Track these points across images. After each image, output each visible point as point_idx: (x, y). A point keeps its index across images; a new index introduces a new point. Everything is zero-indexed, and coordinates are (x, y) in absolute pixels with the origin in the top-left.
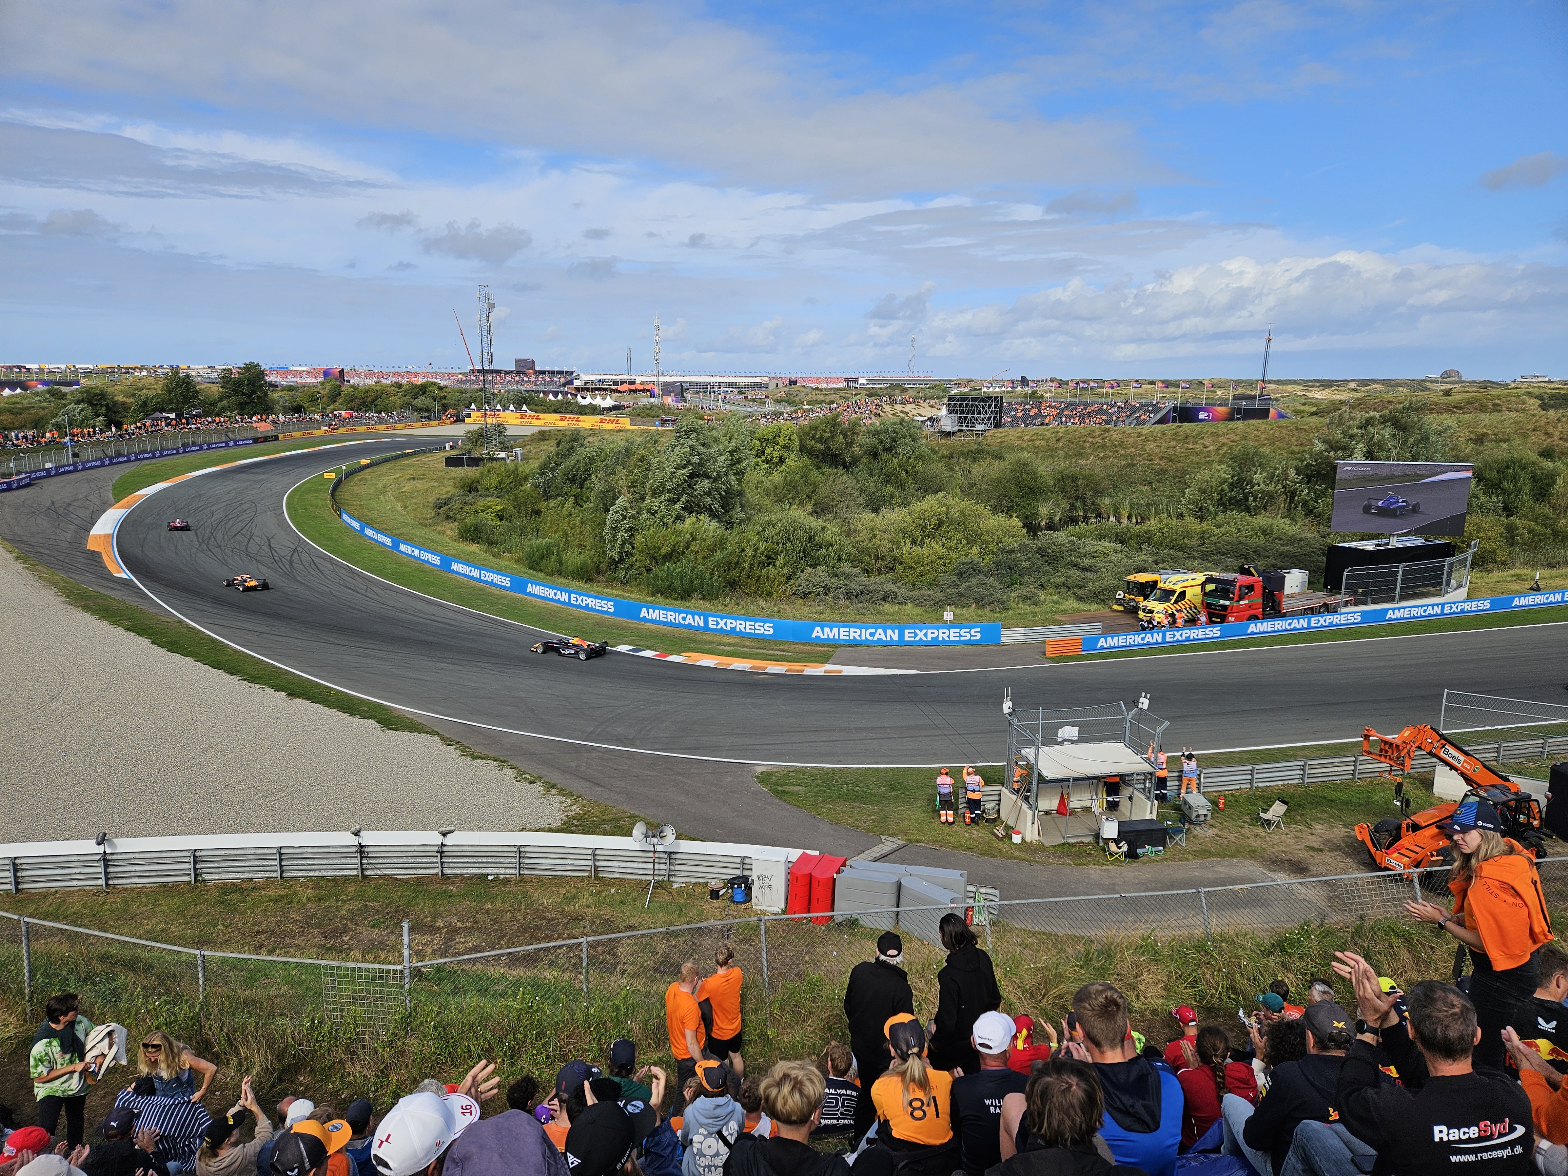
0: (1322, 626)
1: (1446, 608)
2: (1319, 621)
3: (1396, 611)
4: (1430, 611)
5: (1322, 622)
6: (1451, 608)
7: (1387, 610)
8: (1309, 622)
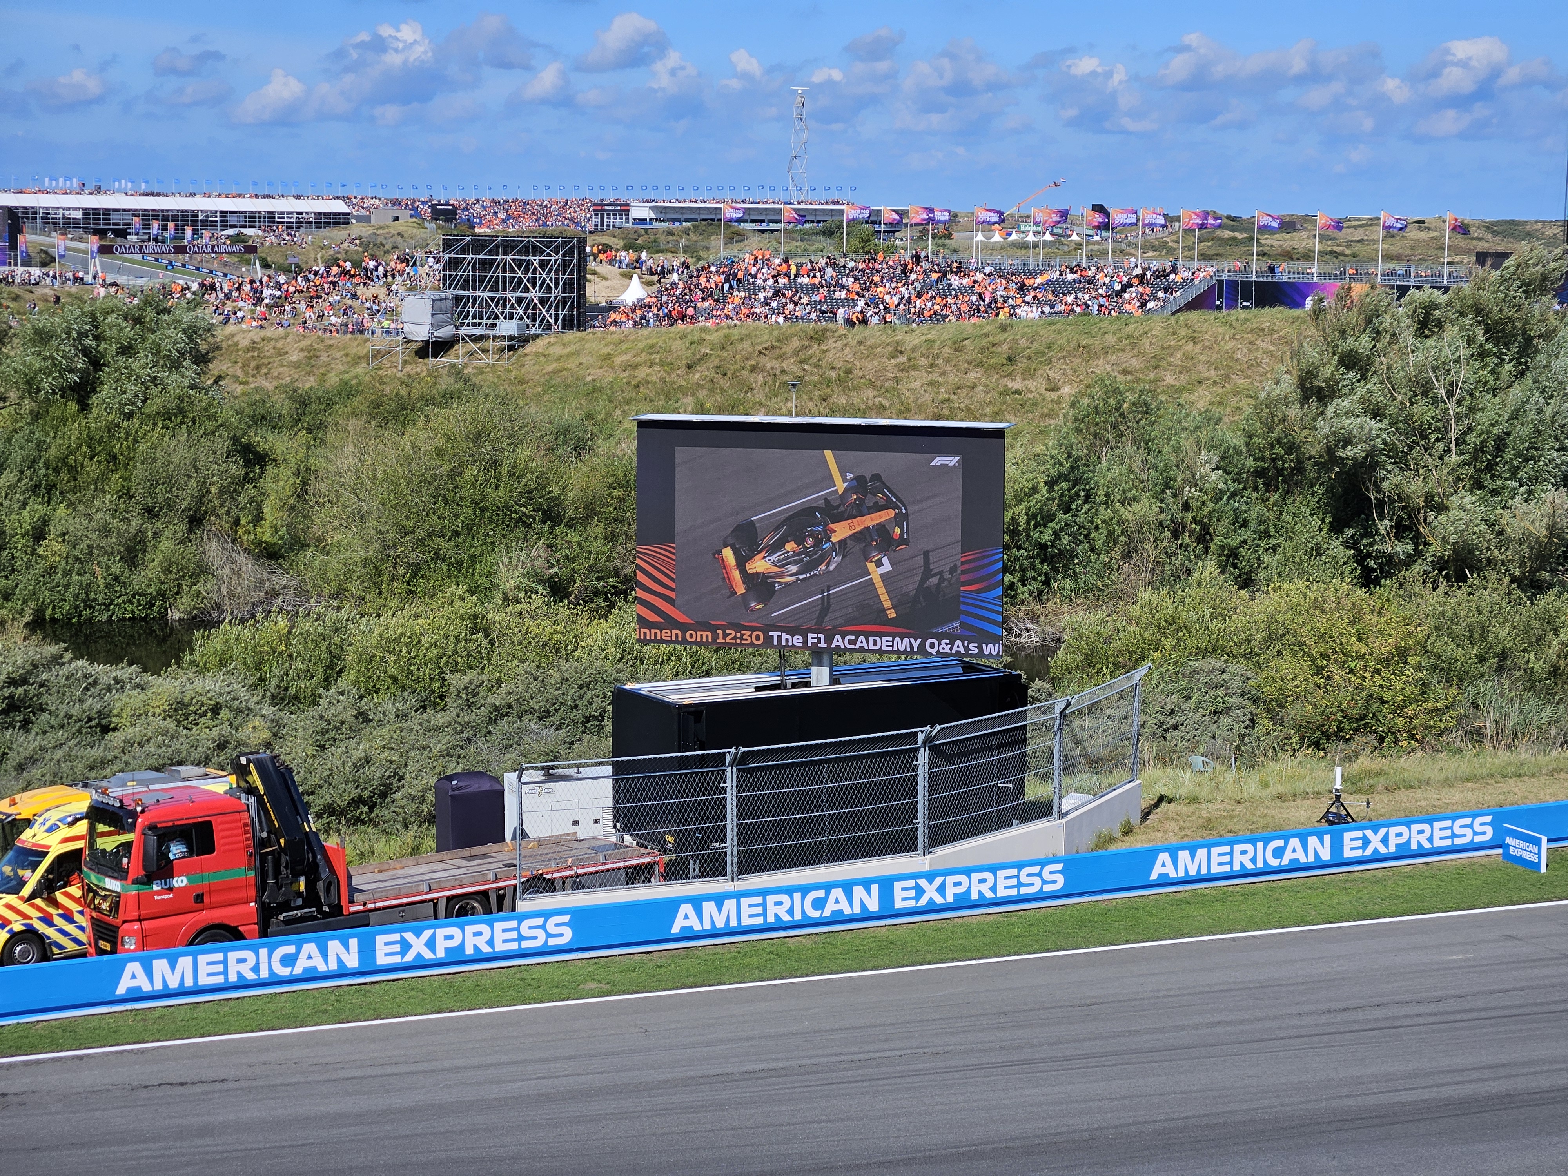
0: (420, 964)
1: (898, 894)
2: (406, 946)
3: (709, 907)
4: (837, 903)
5: (418, 946)
6: (920, 891)
7: (672, 906)
8: (367, 950)
